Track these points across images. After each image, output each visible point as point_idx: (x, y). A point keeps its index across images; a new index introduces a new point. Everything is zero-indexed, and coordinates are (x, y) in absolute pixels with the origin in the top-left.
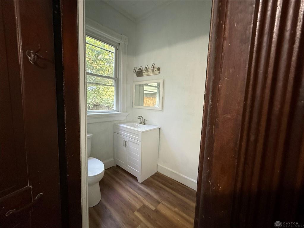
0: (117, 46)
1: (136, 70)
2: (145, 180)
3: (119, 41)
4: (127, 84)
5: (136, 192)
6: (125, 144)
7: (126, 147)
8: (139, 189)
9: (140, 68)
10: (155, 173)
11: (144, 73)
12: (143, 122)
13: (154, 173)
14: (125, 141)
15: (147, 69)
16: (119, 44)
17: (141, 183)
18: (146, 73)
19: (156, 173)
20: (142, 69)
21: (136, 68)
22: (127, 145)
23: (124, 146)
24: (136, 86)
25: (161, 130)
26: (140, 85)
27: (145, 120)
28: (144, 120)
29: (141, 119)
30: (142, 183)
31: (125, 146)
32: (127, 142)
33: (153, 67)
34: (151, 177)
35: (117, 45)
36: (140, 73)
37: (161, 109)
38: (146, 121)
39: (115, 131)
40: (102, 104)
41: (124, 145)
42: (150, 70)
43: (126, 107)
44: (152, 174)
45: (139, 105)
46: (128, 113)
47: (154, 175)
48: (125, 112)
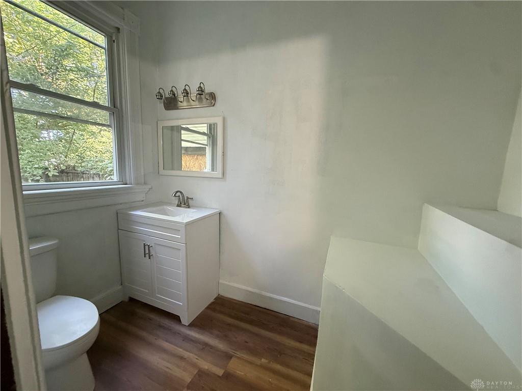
0: (112, 34)
1: (163, 94)
2: (197, 317)
3: (118, 22)
4: (142, 123)
6: (147, 252)
7: (149, 258)
8: (186, 338)
9: (172, 91)
10: (215, 299)
11: (181, 102)
12: (184, 202)
13: (212, 300)
14: (147, 247)
15: (186, 93)
16: (118, 29)
17: (189, 326)
18: (185, 104)
20: (176, 93)
21: (161, 91)
22: (152, 252)
23: (145, 257)
24: (165, 131)
26: (172, 128)
27: (188, 198)
28: (186, 198)
29: (179, 196)
30: (192, 325)
31: (147, 255)
32: (151, 248)
33: (201, 91)
34: (208, 308)
35: (112, 31)
36: (171, 103)
37: (220, 176)
38: (190, 201)
39: (122, 226)
40: (83, 169)
41: (145, 254)
42: (193, 96)
43: (143, 174)
44: (210, 303)
45: (173, 169)
46: (150, 187)
47: (213, 303)
48: (141, 184)
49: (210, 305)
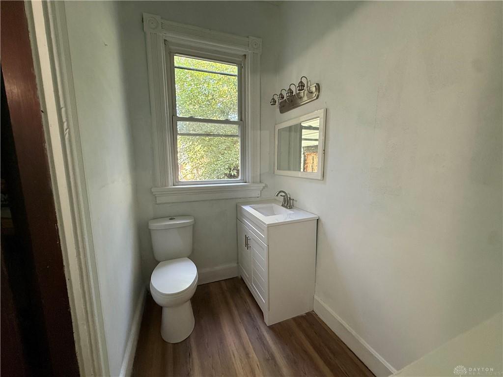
0: (241, 62)
2: (279, 323)
3: (245, 50)
4: (260, 130)
5: (252, 343)
6: (247, 243)
7: (248, 249)
8: (261, 338)
9: (281, 94)
10: (306, 314)
12: (288, 203)
13: (303, 313)
14: (247, 239)
15: (290, 93)
16: (245, 55)
17: (269, 327)
19: (308, 314)
20: (285, 95)
22: (250, 245)
23: (245, 246)
24: (282, 133)
25: (319, 224)
27: (290, 199)
28: (288, 199)
29: (284, 196)
30: (272, 328)
31: (247, 246)
32: (249, 241)
33: (301, 86)
34: (294, 319)
35: (241, 60)
37: (320, 177)
39: (238, 216)
43: (259, 174)
44: (299, 314)
45: (289, 169)
46: (264, 185)
47: (302, 317)
48: (257, 183)
49: (298, 317)
